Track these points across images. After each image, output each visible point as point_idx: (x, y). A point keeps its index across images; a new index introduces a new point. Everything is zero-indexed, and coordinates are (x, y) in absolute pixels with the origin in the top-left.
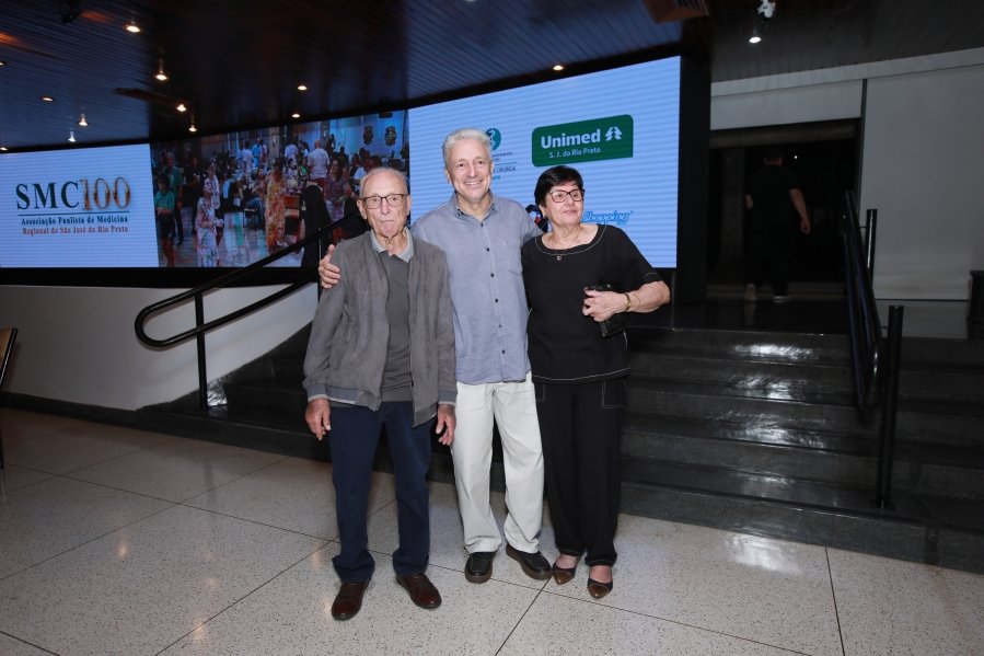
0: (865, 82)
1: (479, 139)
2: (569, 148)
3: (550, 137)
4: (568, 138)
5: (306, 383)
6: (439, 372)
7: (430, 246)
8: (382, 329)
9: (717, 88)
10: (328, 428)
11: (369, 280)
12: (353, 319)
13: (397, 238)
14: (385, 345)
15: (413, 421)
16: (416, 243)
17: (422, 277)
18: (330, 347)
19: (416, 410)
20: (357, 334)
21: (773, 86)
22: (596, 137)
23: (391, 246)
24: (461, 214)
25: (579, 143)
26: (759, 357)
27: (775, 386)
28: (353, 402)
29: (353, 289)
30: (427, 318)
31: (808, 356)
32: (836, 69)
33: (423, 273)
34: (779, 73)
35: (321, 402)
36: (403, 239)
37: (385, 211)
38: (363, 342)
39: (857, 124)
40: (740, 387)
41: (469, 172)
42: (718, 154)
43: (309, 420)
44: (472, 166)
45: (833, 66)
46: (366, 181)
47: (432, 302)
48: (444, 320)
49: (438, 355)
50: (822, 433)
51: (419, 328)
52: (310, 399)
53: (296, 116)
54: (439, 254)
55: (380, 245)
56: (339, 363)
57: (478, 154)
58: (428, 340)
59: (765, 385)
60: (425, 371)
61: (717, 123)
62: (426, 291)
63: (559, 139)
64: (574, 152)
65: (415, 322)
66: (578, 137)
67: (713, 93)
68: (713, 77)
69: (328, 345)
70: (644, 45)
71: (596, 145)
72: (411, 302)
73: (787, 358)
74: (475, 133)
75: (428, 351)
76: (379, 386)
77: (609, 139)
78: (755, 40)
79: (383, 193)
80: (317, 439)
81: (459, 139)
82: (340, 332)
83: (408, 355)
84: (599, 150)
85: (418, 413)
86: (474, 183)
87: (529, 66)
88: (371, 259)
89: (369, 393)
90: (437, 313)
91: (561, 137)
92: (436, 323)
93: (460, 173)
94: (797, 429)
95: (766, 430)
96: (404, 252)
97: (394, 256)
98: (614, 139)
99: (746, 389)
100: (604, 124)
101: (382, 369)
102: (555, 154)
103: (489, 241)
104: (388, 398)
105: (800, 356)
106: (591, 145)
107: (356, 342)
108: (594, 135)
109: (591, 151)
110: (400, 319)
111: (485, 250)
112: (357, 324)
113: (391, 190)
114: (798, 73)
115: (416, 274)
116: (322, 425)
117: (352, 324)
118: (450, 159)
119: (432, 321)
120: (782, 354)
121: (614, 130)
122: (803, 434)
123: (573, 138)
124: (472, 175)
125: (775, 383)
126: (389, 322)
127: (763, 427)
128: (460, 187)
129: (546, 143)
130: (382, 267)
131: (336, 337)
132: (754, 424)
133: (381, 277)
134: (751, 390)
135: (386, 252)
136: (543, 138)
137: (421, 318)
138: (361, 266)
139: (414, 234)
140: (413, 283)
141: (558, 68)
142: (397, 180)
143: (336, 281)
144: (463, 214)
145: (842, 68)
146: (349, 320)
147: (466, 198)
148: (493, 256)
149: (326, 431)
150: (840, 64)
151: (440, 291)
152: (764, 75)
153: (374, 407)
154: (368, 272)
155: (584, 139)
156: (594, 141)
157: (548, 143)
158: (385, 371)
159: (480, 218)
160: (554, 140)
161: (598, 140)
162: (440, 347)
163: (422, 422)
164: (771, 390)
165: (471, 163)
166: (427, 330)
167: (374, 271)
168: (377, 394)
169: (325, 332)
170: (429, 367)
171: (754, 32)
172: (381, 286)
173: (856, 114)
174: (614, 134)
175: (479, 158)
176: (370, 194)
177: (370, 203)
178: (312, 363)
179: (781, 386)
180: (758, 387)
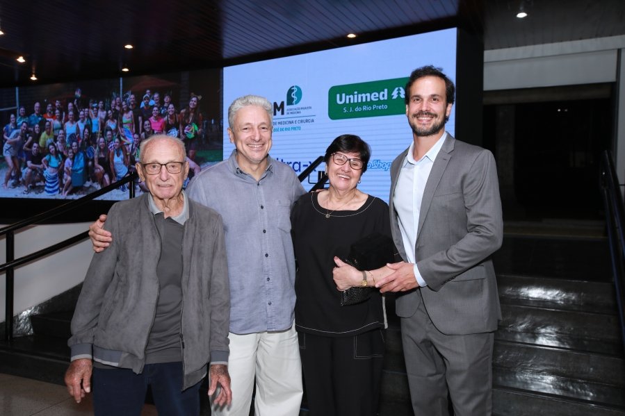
0: (619, 51)
1: (264, 107)
2: (361, 104)
3: (344, 95)
4: (360, 96)
5: (71, 342)
6: (211, 333)
7: (206, 209)
8: (151, 289)
9: (489, 55)
10: (88, 390)
11: (141, 241)
12: (123, 279)
13: (173, 202)
14: (153, 306)
15: (182, 383)
16: (191, 205)
17: (197, 240)
18: (100, 305)
19: (186, 372)
20: (125, 293)
21: (538, 54)
22: (383, 96)
23: (167, 209)
24: (240, 172)
25: (369, 100)
26: (527, 300)
27: (543, 331)
28: (115, 364)
29: (125, 249)
30: (200, 279)
31: (574, 301)
32: (593, 40)
33: (198, 236)
34: (543, 43)
35: (84, 363)
36: (180, 202)
37: (164, 177)
38: (130, 302)
39: (613, 87)
40: (510, 330)
41: (255, 136)
42: (491, 111)
43: (68, 381)
44: (257, 131)
45: (591, 38)
46: (146, 146)
47: (205, 264)
48: (219, 280)
49: (211, 315)
50: (591, 382)
51: (192, 290)
52: (73, 359)
53: (126, 70)
54: (214, 217)
55: (156, 207)
56: (106, 323)
57: (263, 120)
58: (200, 301)
59: (533, 329)
60: (196, 332)
61: (489, 85)
62: (200, 253)
63: (351, 96)
64: (365, 108)
65: (188, 284)
66: (368, 95)
67: (486, 59)
68: (486, 45)
69: (98, 302)
70: (425, 18)
71: (384, 102)
72: (185, 264)
73: (553, 303)
74: (261, 101)
75: (200, 313)
76: (143, 347)
77: (395, 97)
78: (522, 15)
79: (163, 160)
80: (76, 401)
81: (247, 103)
82: (110, 290)
83: (179, 313)
84: (386, 107)
85: (188, 376)
86: (257, 146)
87: (326, 34)
88: (146, 221)
89: (133, 355)
90: (211, 274)
91: (354, 95)
92: (210, 284)
93: (244, 135)
94: (565, 376)
95: (535, 376)
96: (180, 215)
97: (169, 218)
98: (399, 97)
99: (516, 332)
100: (390, 84)
101: (148, 330)
102: (348, 109)
103: (263, 200)
104: (153, 360)
105: (566, 300)
106: (379, 102)
107: (124, 302)
108: (382, 93)
109: (380, 107)
110: (172, 280)
111: (259, 208)
112: (126, 284)
113: (171, 158)
114: (560, 44)
115: (191, 237)
116: (82, 387)
117: (121, 283)
118: (236, 120)
119: (205, 283)
120: (549, 298)
121: (399, 90)
122: (572, 382)
123: (364, 95)
124: (257, 138)
125: (543, 328)
126: (159, 282)
127: (533, 372)
128: (243, 147)
129: (341, 100)
130: (156, 228)
131: (106, 296)
132: (524, 369)
133: (154, 237)
134: (520, 333)
135: (161, 215)
136: (338, 96)
137: (194, 280)
138: (135, 226)
139: (190, 197)
140: (187, 245)
141: (351, 36)
142: (177, 148)
143: (107, 244)
144: (241, 172)
145: (599, 39)
146: (119, 280)
147: (247, 159)
148: (266, 214)
149: (86, 393)
150: (597, 36)
151: (214, 254)
152: (530, 44)
153: (137, 370)
154: (141, 233)
155: (373, 97)
156: (381, 98)
157: (342, 100)
158: (151, 331)
159: (257, 177)
160: (348, 97)
161: (386, 98)
162: (213, 306)
163: (191, 385)
164: (539, 334)
165: (256, 127)
166: (201, 291)
167: (147, 232)
168: (141, 356)
169: (95, 290)
170: (201, 328)
171: (521, 8)
172: (153, 248)
173: (612, 78)
174: (399, 94)
175: (263, 123)
176: (150, 161)
177: (150, 169)
178: (79, 321)
179: (549, 331)
180: (526, 331)
